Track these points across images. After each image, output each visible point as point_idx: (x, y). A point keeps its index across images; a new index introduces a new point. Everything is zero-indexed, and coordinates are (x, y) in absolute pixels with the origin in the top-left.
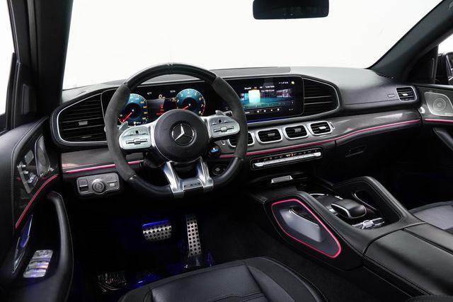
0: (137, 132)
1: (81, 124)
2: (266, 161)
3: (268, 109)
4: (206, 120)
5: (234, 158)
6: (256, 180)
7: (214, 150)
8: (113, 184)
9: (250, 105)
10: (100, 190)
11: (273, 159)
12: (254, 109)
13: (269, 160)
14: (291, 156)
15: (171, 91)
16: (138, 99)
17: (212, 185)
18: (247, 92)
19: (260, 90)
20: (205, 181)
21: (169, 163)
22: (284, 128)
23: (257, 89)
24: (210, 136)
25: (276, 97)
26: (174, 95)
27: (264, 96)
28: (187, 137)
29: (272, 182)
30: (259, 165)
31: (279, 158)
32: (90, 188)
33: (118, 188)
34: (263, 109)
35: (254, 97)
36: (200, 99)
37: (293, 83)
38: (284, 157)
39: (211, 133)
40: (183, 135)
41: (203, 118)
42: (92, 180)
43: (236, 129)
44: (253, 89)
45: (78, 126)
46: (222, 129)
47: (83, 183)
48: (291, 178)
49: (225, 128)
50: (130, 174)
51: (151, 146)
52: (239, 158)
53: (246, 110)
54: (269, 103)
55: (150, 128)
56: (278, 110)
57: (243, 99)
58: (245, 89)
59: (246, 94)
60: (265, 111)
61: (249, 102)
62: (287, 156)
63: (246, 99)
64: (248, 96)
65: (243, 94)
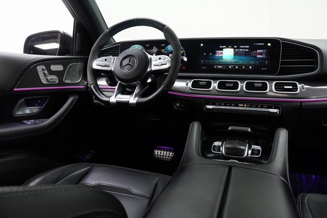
2: (218, 105)
3: (241, 66)
4: (151, 58)
9: (223, 61)
11: (225, 105)
12: (226, 65)
13: (220, 105)
14: (243, 106)
15: (162, 45)
18: (222, 49)
19: (235, 49)
23: (232, 48)
24: (150, 69)
26: (164, 48)
27: (235, 54)
28: (131, 66)
29: (230, 129)
30: (210, 107)
31: (231, 105)
34: (235, 65)
35: (227, 54)
37: (269, 44)
43: (168, 65)
44: (227, 47)
48: (249, 130)
49: (160, 63)
51: (112, 70)
53: (220, 65)
54: (242, 60)
56: (250, 67)
57: (217, 55)
58: (221, 47)
59: (220, 51)
60: (237, 67)
61: (222, 58)
62: (240, 105)
63: (220, 55)
64: (222, 53)
65: (218, 51)
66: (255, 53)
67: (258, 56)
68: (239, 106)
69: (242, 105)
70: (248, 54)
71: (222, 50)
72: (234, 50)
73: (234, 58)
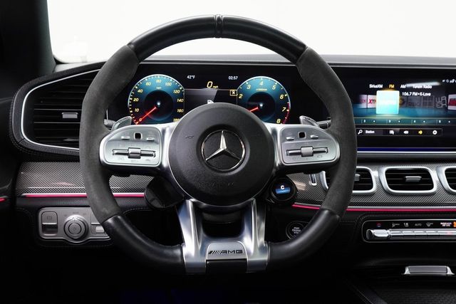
0: (138, 136)
1: (65, 116)
2: (396, 227)
3: (413, 131)
4: (274, 132)
5: (320, 211)
6: (373, 263)
7: (283, 190)
9: (376, 118)
10: (76, 236)
11: (412, 226)
12: (383, 127)
13: (401, 226)
14: (452, 227)
15: (230, 78)
16: (170, 84)
17: (265, 258)
18: (374, 92)
19: (402, 91)
20: (252, 250)
21: (190, 203)
22: (444, 168)
23: (396, 89)
24: (278, 162)
26: (235, 85)
27: (404, 102)
28: (230, 157)
29: (407, 271)
30: (381, 233)
31: (424, 226)
32: (60, 228)
34: (403, 128)
35: (386, 103)
36: (282, 97)
38: (437, 225)
39: (282, 157)
40: (223, 152)
41: (269, 126)
42: (66, 216)
43: (332, 154)
44: (386, 87)
45: (61, 119)
46: (304, 150)
47: (50, 219)
48: (450, 272)
49: (310, 150)
50: (107, 212)
51: (161, 166)
52: (331, 213)
53: (370, 127)
55: (164, 131)
56: (435, 132)
57: (363, 106)
58: (371, 86)
59: (370, 97)
60: (406, 132)
61: (375, 114)
62: (444, 224)
63: (370, 106)
64: (374, 101)
65: (364, 97)
66: (444, 102)
67: (450, 108)
68: (441, 227)
69: (449, 224)
70: (430, 104)
71: (375, 94)
72: (401, 94)
73: (400, 113)
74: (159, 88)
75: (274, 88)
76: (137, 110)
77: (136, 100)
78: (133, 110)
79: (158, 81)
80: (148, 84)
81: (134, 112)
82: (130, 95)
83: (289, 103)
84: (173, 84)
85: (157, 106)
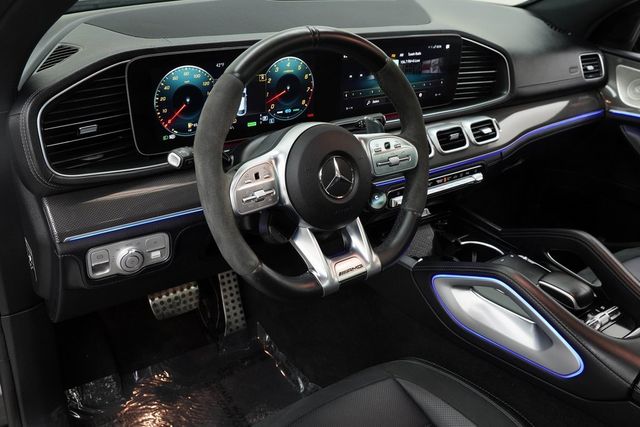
1: (83, 130)
8: (158, 253)
16: (198, 76)
19: (400, 60)
25: (420, 73)
33: (165, 258)
36: (306, 77)
37: (448, 47)
45: (79, 135)
53: (375, 98)
74: (187, 82)
75: (300, 68)
76: (165, 111)
77: (163, 99)
78: (161, 111)
79: (186, 74)
80: (174, 78)
81: (162, 114)
82: (156, 94)
83: (313, 82)
84: (202, 75)
85: (186, 103)
